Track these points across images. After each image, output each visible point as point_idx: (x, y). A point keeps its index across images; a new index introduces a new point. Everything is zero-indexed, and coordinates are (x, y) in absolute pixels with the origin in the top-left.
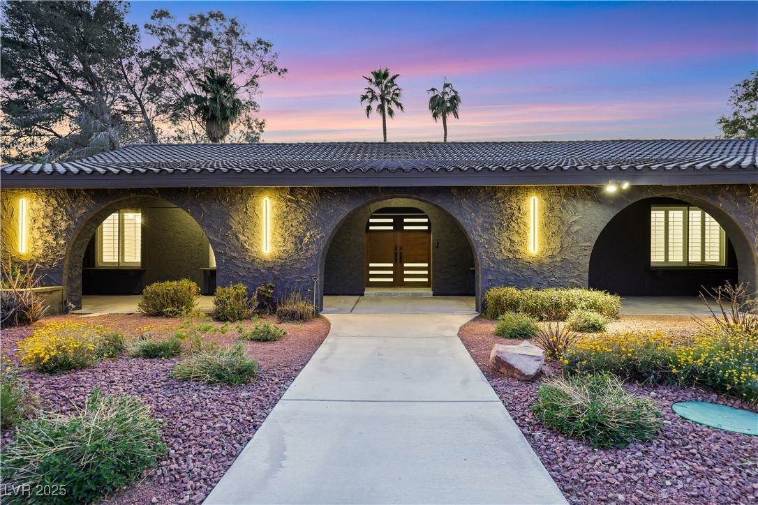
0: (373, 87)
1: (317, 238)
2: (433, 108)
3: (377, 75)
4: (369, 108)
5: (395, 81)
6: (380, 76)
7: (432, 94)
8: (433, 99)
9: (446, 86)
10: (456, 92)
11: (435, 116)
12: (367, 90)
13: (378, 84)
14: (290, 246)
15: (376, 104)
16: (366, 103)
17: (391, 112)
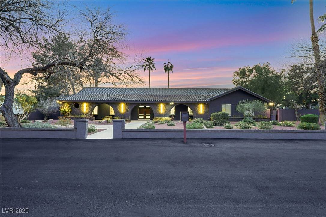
0: (146, 62)
1: (130, 110)
2: (165, 69)
3: (148, 59)
4: (145, 69)
5: (153, 60)
6: (149, 59)
7: (165, 65)
8: (165, 66)
9: (168, 63)
10: (171, 65)
11: (166, 71)
12: (145, 63)
13: (148, 61)
14: (126, 111)
15: (147, 67)
16: (144, 67)
17: (152, 70)
